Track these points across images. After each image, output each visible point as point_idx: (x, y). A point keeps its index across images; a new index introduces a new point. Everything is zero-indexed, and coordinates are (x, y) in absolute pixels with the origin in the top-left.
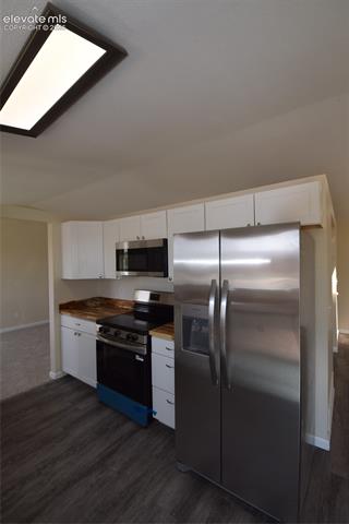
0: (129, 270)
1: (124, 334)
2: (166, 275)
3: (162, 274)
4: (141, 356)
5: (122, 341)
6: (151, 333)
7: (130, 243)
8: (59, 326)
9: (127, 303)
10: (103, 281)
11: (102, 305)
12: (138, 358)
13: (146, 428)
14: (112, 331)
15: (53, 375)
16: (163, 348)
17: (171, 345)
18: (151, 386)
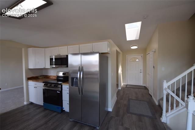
0: (55, 65)
1: (53, 85)
2: (67, 67)
3: (66, 66)
4: (59, 91)
5: (52, 87)
6: (62, 84)
7: (55, 56)
8: (27, 85)
9: (54, 76)
10: (45, 69)
11: (44, 78)
12: (58, 92)
13: (61, 113)
14: (49, 85)
15: (25, 103)
16: (66, 88)
17: (68, 87)
18: (62, 100)
